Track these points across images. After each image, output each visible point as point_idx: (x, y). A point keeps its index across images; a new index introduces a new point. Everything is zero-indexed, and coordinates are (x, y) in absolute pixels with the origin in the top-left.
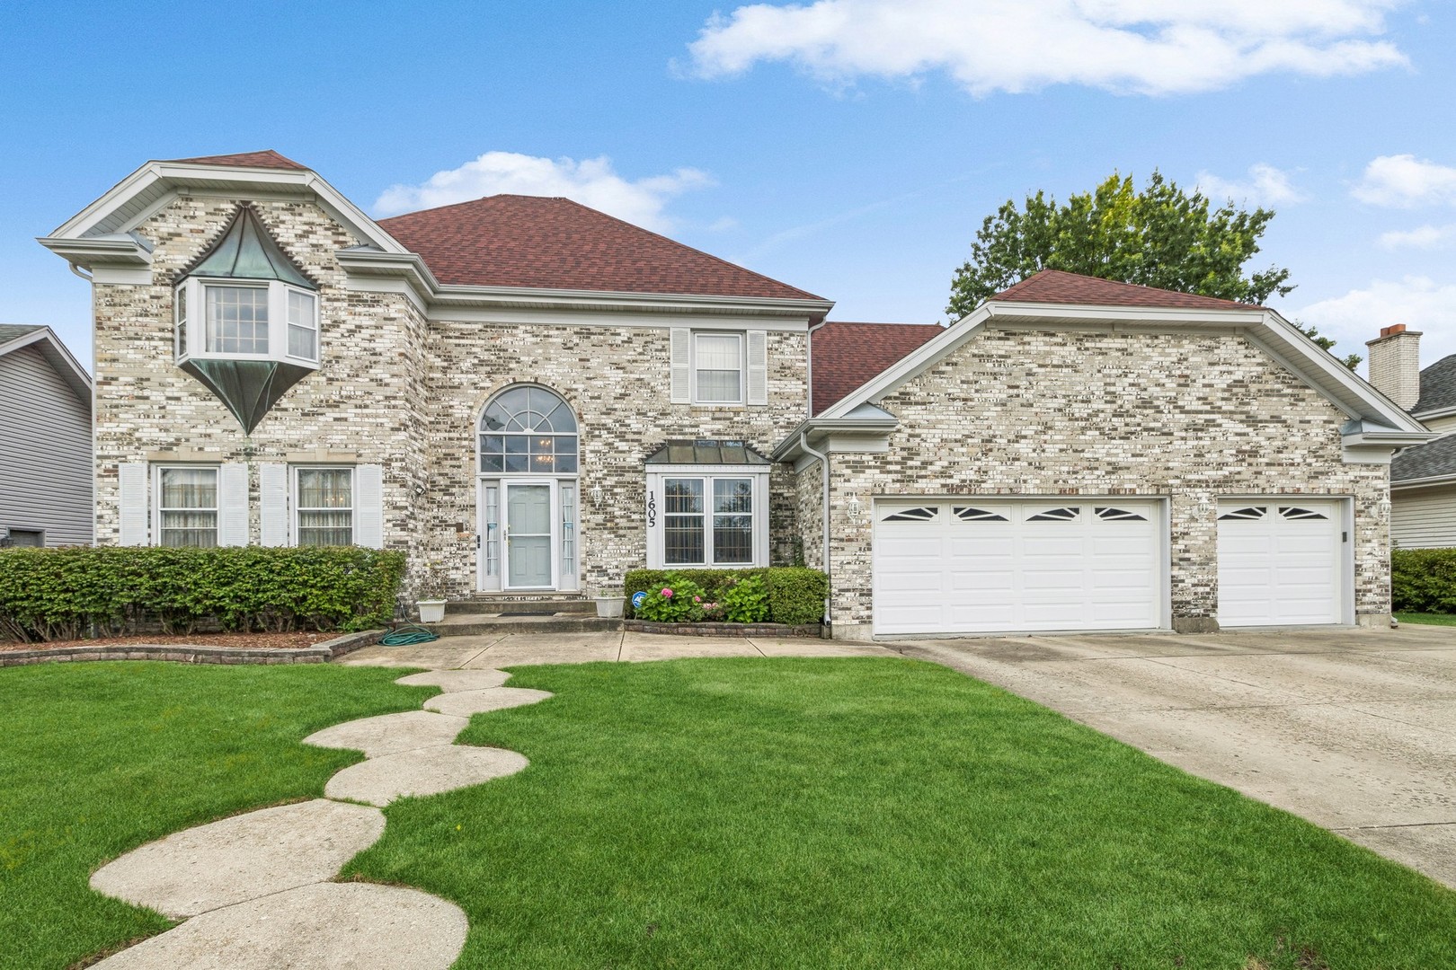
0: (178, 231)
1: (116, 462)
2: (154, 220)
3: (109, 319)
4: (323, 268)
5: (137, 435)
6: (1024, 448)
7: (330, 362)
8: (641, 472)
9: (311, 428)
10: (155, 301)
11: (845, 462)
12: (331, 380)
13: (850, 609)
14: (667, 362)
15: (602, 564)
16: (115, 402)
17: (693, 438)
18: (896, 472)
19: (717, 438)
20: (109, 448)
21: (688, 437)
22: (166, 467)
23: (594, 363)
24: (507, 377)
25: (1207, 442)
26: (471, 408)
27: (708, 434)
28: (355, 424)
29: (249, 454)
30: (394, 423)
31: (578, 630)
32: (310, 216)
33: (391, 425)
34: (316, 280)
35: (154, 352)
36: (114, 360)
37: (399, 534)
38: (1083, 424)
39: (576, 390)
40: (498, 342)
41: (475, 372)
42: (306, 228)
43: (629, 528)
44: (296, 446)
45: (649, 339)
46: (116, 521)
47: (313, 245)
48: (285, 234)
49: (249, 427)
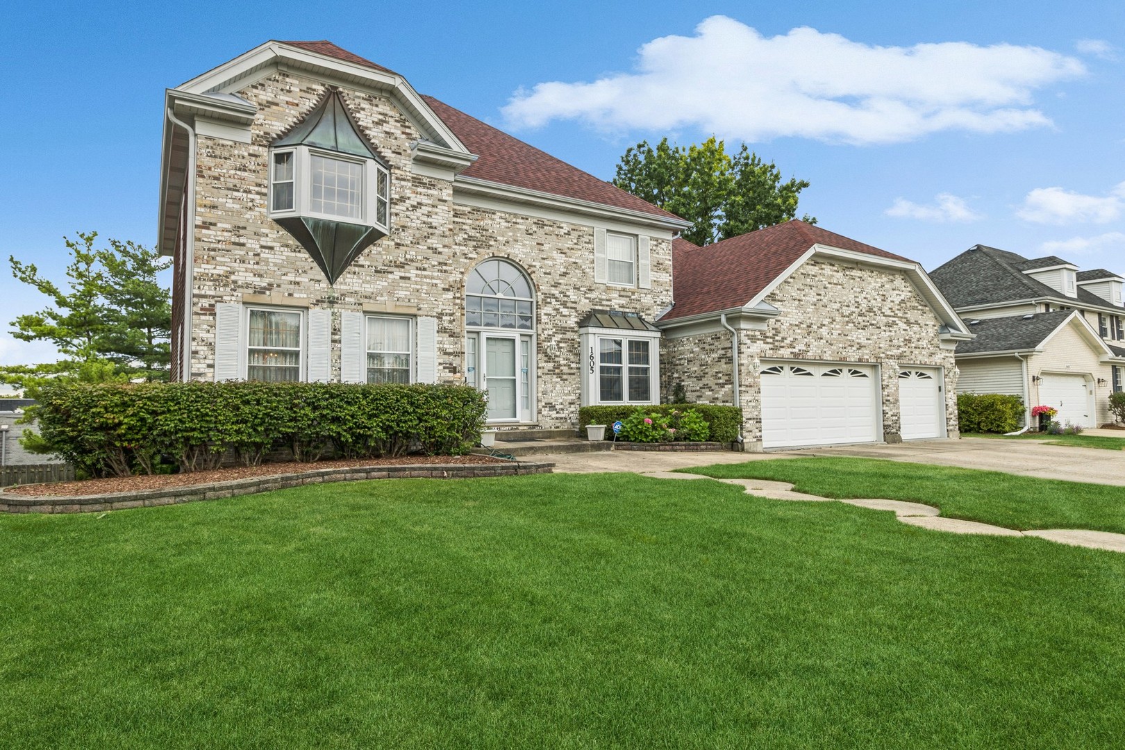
0: (276, 101)
1: (213, 302)
2: (254, 87)
3: (210, 169)
4: (394, 152)
5: (233, 277)
6: (824, 331)
7: (397, 229)
8: (576, 332)
9: (382, 284)
10: (254, 158)
11: (748, 335)
12: (398, 244)
13: (751, 431)
14: (592, 251)
15: (552, 401)
16: (212, 246)
17: (608, 309)
18: (771, 343)
19: (622, 310)
20: (206, 288)
21: (605, 308)
22: (256, 309)
23: (546, 247)
24: (488, 251)
25: (893, 334)
26: (462, 273)
27: (616, 307)
28: (416, 283)
29: (332, 302)
30: (445, 284)
31: (587, 451)
32: (384, 108)
33: (443, 286)
34: (388, 161)
35: (250, 204)
36: (214, 207)
37: (449, 376)
38: (847, 319)
39: (535, 266)
40: (482, 223)
41: (465, 245)
42: (381, 117)
43: (570, 374)
44: (370, 298)
45: (581, 234)
46: (211, 357)
47: (386, 133)
48: (364, 119)
49: (332, 279)
